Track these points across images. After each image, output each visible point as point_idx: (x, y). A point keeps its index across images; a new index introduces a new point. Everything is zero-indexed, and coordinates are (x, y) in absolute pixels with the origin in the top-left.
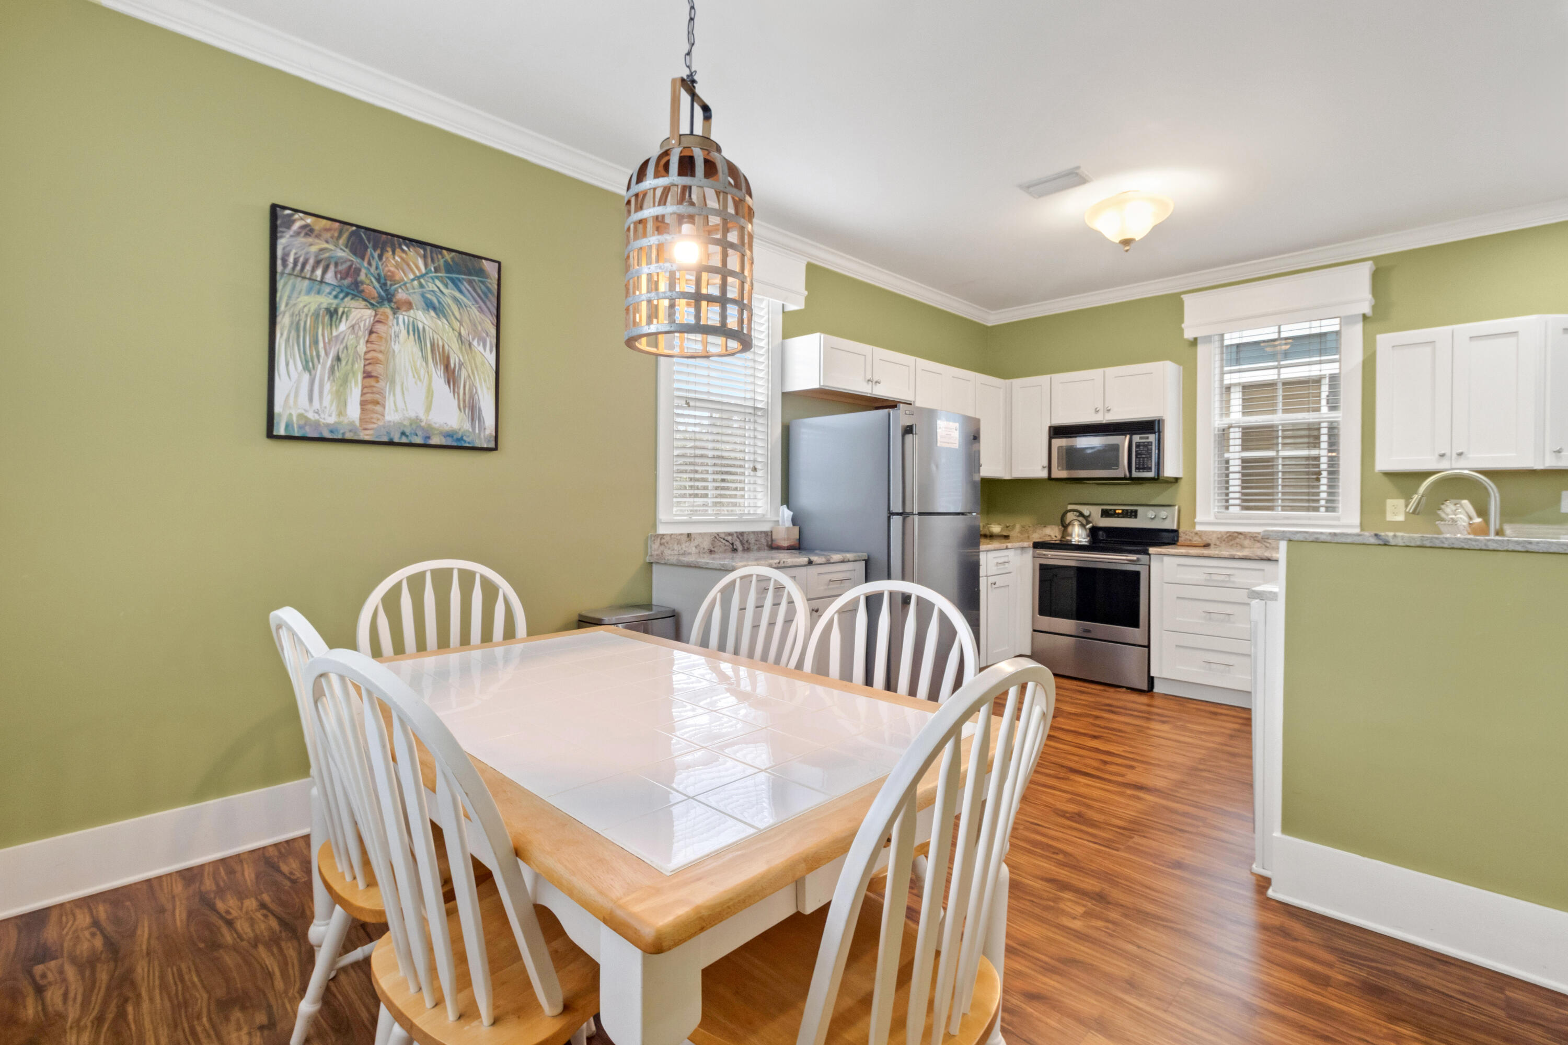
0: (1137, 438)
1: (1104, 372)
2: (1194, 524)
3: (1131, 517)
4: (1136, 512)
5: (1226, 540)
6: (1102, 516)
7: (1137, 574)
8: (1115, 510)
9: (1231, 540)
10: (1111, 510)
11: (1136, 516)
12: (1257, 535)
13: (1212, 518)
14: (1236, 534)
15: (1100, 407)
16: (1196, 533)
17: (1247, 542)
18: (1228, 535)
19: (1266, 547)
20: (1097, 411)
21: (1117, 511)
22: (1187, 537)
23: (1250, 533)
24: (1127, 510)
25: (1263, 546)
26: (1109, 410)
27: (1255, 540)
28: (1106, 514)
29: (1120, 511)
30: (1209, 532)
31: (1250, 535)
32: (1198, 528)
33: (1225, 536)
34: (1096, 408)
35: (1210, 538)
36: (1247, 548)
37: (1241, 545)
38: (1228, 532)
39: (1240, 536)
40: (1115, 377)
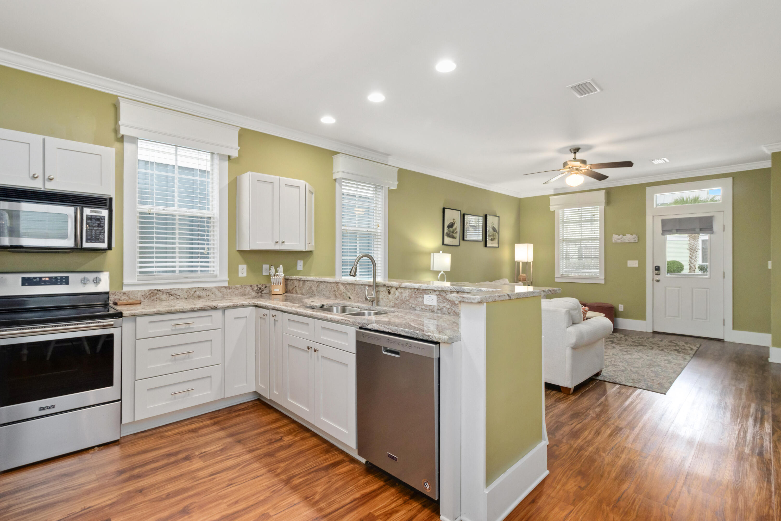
0: (87, 211)
1: (44, 140)
2: (122, 285)
3: (61, 284)
4: (67, 278)
5: (149, 296)
6: (23, 284)
7: (111, 337)
8: (40, 278)
9: (153, 296)
10: (35, 278)
11: (67, 283)
12: (171, 291)
13: (135, 281)
14: (156, 291)
15: (39, 173)
16: (124, 293)
17: (164, 297)
18: (150, 292)
19: (177, 298)
20: (34, 177)
21: (43, 279)
22: (116, 297)
23: (166, 289)
24: (56, 278)
25: (175, 298)
26: (51, 179)
27: (169, 294)
28: (26, 282)
29: (47, 279)
30: (135, 291)
31: (167, 291)
32: (125, 289)
33: (148, 294)
34: (34, 175)
35: (136, 296)
36: (164, 301)
37: (160, 299)
38: (150, 290)
39: (159, 292)
40: (57, 148)
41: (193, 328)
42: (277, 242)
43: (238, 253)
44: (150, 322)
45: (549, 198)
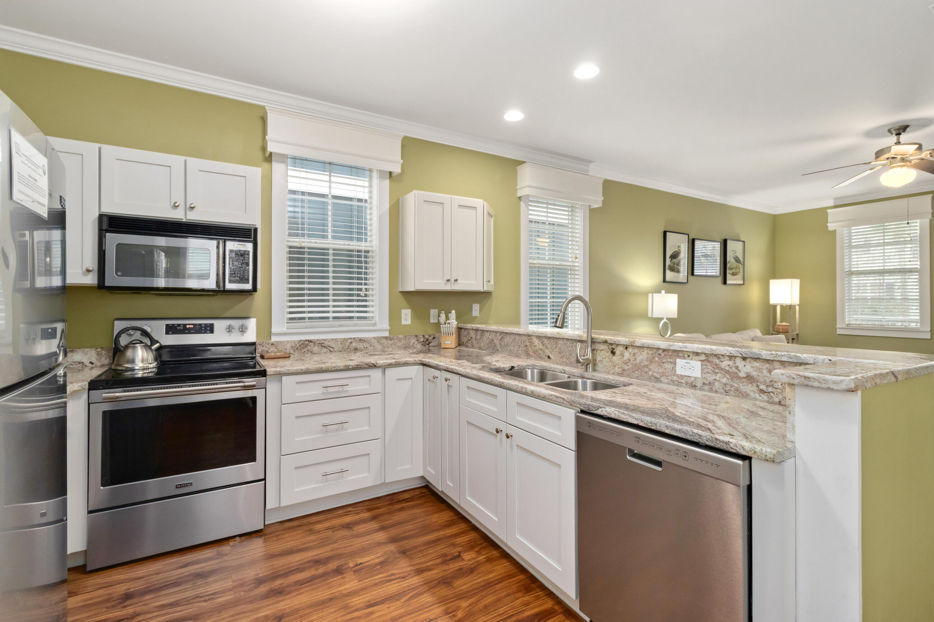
0: (232, 245)
1: (185, 161)
2: (270, 334)
3: (205, 333)
4: (212, 326)
5: (299, 348)
6: (167, 333)
7: (254, 399)
8: (185, 325)
9: (303, 348)
10: (179, 325)
11: (212, 331)
12: (324, 342)
13: (284, 330)
14: (307, 342)
15: (181, 202)
16: (273, 344)
17: (316, 349)
18: (301, 343)
19: (331, 351)
20: (175, 207)
21: (188, 326)
22: (264, 348)
23: (318, 340)
24: (200, 325)
25: (328, 351)
26: (193, 208)
27: (322, 346)
28: (171, 330)
29: (192, 326)
30: (284, 342)
31: (319, 342)
32: (274, 339)
33: (298, 345)
34: (175, 203)
35: (285, 347)
36: (316, 354)
37: (311, 352)
38: (300, 341)
39: (311, 344)
40: (200, 171)
41: (347, 391)
42: (448, 281)
43: (400, 295)
44: (297, 383)
45: (827, 213)
